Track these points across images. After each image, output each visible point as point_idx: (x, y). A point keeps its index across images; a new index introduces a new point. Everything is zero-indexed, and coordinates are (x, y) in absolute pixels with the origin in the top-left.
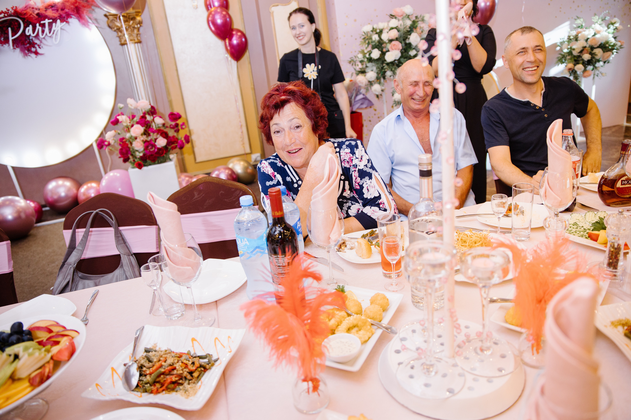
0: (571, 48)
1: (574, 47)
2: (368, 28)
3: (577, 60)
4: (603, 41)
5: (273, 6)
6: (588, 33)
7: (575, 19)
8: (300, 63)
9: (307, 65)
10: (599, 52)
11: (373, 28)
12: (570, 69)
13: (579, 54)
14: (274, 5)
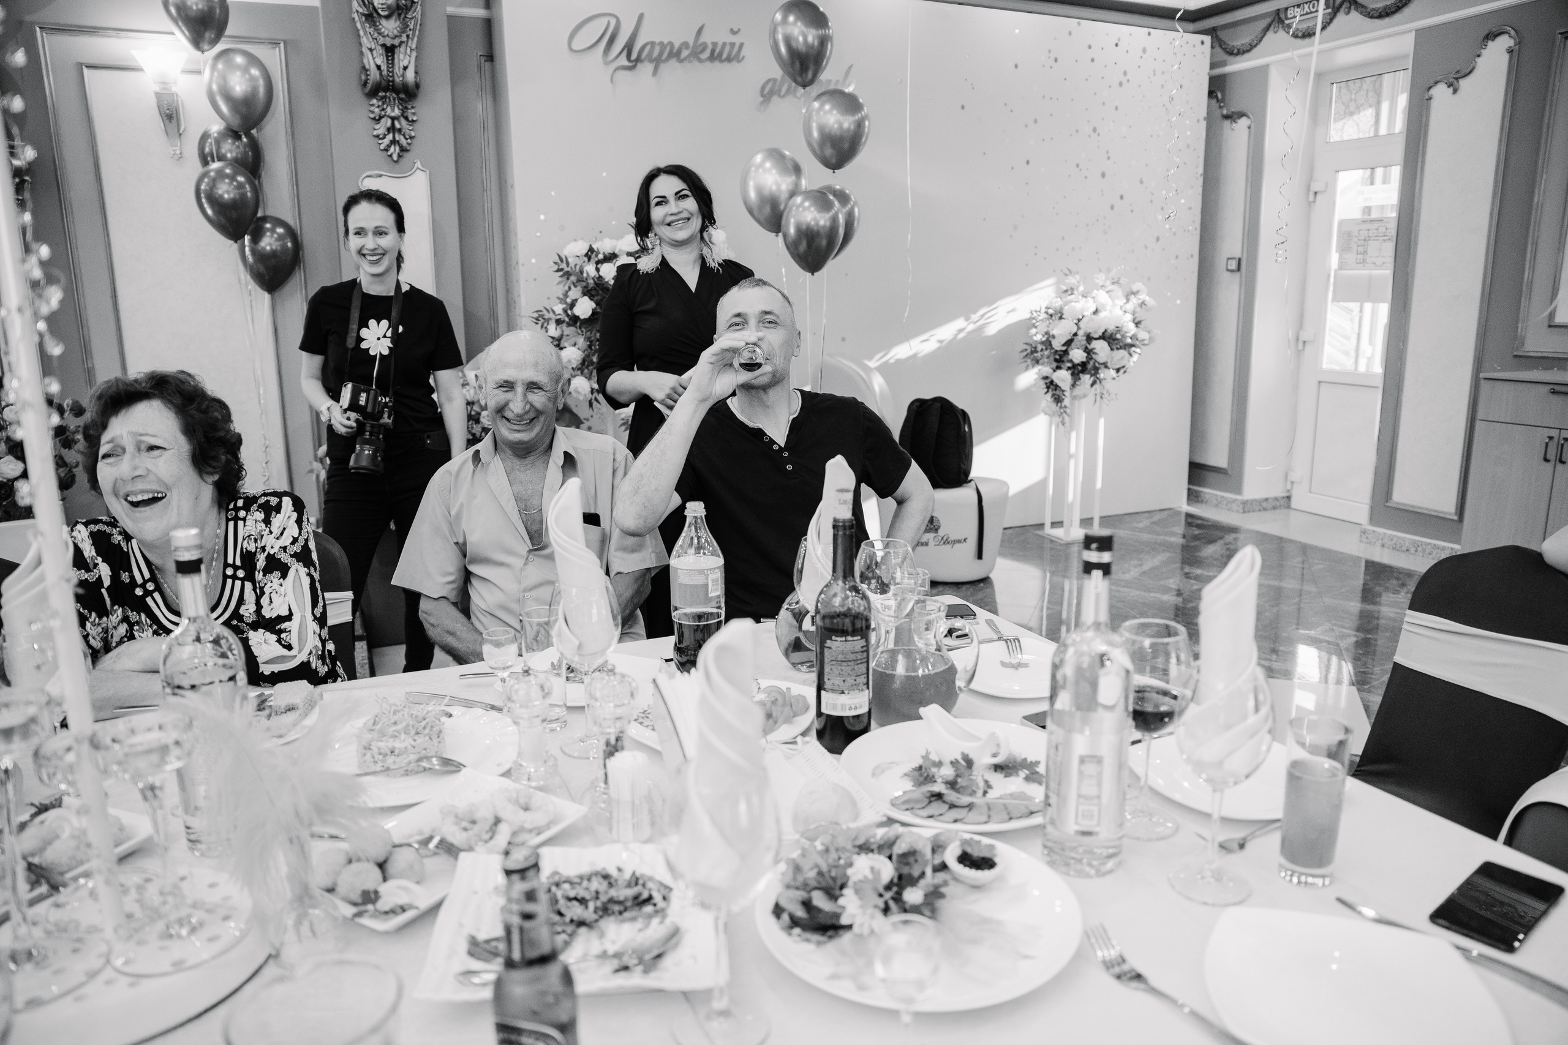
0: (1047, 333)
1: (1054, 332)
2: (575, 250)
3: (1060, 359)
4: (1111, 328)
5: (368, 176)
6: (1082, 306)
7: (1066, 275)
8: (355, 315)
9: (372, 323)
10: (1101, 348)
11: (591, 250)
12: (1046, 378)
13: (1064, 348)
14: (369, 173)
